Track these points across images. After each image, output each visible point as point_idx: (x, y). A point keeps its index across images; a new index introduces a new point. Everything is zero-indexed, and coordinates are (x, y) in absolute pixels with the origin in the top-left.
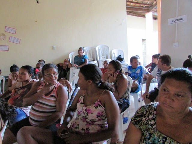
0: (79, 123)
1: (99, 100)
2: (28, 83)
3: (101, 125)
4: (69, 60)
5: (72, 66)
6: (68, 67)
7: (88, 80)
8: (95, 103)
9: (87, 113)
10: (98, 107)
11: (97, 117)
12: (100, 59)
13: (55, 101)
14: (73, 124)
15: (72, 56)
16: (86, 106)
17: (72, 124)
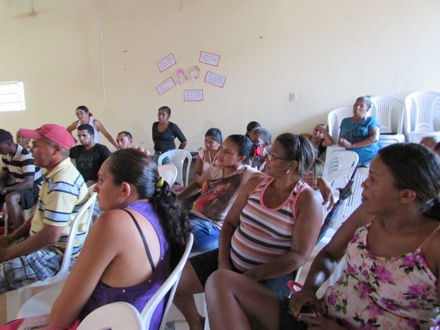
0: (347, 295)
1: (419, 250)
2: (235, 173)
3: (414, 320)
4: (328, 127)
5: (332, 142)
6: (324, 144)
7: (405, 190)
8: (404, 256)
9: (376, 278)
10: (415, 269)
11: (407, 298)
12: (413, 129)
13: (292, 226)
14: (331, 295)
15: (336, 118)
16: (374, 258)
17: (329, 294)
